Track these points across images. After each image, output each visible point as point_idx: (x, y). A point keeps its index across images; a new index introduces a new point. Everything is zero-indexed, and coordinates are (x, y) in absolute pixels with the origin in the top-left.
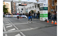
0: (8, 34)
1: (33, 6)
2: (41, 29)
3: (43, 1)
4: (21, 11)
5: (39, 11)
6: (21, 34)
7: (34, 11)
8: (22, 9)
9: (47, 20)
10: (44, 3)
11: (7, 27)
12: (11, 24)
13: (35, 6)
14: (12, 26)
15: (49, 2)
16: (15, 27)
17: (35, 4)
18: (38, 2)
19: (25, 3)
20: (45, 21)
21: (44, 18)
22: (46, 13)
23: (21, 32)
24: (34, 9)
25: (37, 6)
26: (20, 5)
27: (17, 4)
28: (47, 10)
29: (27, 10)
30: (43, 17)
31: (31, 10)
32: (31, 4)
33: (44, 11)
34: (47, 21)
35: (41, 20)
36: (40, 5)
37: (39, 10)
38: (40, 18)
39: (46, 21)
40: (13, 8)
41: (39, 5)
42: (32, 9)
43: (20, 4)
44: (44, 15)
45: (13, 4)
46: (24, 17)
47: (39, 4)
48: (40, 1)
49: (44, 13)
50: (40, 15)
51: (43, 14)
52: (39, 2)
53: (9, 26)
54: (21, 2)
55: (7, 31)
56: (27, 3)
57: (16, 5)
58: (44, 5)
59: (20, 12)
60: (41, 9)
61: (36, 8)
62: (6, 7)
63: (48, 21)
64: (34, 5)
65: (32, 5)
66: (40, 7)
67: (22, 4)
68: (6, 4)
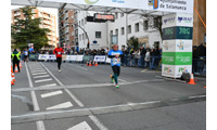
0: (46, 120)
1: (137, 24)
2: (164, 109)
3: (174, 4)
4: (95, 42)
5: (158, 43)
6: (91, 123)
7: (140, 41)
8: (98, 34)
9: (188, 75)
10: (180, 13)
11: (43, 96)
12: (58, 84)
13: (146, 22)
14: (60, 92)
15: (199, 10)
17: (146, 16)
18: (156, 7)
19: (107, 10)
20: (182, 78)
21: (177, 67)
22: (185, 50)
23: (92, 117)
24: (140, 34)
25: (151, 23)
26: (90, 19)
27: (81, 16)
28: (190, 38)
29: (117, 35)
30: (173, 63)
31: (130, 36)
32: (130, 15)
33: (178, 41)
34: (189, 80)
35: (164, 73)
36: (163, 19)
37: (159, 39)
38: (163, 66)
39: (185, 77)
40: (67, 30)
41: (158, 21)
42: (134, 34)
43: (91, 14)
44: (177, 57)
45: (67, 15)
46: (103, 63)
47: (160, 17)
48: (165, 4)
49: (178, 50)
50: (163, 57)
51: (173, 54)
52: (159, 9)
53: (49, 91)
54: (93, 10)
55: (45, 110)
56: (117, 10)
57: (75, 18)
58: (180, 19)
59: (91, 43)
60: (167, 32)
61: (150, 29)
62: (41, 27)
63: (192, 77)
64: (142, 21)
65: (133, 20)
66: (163, 27)
67: (98, 17)
68: (40, 16)
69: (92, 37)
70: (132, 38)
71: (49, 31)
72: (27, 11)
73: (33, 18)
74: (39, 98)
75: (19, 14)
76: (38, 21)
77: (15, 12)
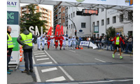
4: (81, 31)
7: (116, 30)
8: (83, 25)
11: (43, 71)
12: (53, 63)
13: (122, 16)
16: (65, 73)
17: (122, 11)
24: (117, 25)
25: (126, 16)
26: (79, 13)
31: (108, 26)
40: (60, 22)
42: (111, 25)
45: (60, 10)
54: (82, 6)
56: (99, 7)
57: (66, 12)
59: (78, 31)
61: (125, 21)
62: (41, 19)
64: (119, 14)
67: (85, 12)
68: (41, 11)
69: (79, 27)
70: (110, 28)
71: (47, 22)
72: (31, 8)
73: (35, 12)
74: (40, 72)
75: (25, 10)
76: (39, 14)
77: (23, 8)
